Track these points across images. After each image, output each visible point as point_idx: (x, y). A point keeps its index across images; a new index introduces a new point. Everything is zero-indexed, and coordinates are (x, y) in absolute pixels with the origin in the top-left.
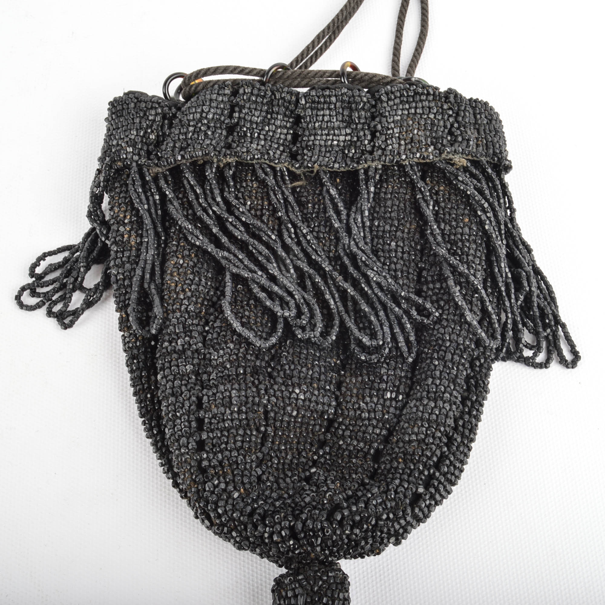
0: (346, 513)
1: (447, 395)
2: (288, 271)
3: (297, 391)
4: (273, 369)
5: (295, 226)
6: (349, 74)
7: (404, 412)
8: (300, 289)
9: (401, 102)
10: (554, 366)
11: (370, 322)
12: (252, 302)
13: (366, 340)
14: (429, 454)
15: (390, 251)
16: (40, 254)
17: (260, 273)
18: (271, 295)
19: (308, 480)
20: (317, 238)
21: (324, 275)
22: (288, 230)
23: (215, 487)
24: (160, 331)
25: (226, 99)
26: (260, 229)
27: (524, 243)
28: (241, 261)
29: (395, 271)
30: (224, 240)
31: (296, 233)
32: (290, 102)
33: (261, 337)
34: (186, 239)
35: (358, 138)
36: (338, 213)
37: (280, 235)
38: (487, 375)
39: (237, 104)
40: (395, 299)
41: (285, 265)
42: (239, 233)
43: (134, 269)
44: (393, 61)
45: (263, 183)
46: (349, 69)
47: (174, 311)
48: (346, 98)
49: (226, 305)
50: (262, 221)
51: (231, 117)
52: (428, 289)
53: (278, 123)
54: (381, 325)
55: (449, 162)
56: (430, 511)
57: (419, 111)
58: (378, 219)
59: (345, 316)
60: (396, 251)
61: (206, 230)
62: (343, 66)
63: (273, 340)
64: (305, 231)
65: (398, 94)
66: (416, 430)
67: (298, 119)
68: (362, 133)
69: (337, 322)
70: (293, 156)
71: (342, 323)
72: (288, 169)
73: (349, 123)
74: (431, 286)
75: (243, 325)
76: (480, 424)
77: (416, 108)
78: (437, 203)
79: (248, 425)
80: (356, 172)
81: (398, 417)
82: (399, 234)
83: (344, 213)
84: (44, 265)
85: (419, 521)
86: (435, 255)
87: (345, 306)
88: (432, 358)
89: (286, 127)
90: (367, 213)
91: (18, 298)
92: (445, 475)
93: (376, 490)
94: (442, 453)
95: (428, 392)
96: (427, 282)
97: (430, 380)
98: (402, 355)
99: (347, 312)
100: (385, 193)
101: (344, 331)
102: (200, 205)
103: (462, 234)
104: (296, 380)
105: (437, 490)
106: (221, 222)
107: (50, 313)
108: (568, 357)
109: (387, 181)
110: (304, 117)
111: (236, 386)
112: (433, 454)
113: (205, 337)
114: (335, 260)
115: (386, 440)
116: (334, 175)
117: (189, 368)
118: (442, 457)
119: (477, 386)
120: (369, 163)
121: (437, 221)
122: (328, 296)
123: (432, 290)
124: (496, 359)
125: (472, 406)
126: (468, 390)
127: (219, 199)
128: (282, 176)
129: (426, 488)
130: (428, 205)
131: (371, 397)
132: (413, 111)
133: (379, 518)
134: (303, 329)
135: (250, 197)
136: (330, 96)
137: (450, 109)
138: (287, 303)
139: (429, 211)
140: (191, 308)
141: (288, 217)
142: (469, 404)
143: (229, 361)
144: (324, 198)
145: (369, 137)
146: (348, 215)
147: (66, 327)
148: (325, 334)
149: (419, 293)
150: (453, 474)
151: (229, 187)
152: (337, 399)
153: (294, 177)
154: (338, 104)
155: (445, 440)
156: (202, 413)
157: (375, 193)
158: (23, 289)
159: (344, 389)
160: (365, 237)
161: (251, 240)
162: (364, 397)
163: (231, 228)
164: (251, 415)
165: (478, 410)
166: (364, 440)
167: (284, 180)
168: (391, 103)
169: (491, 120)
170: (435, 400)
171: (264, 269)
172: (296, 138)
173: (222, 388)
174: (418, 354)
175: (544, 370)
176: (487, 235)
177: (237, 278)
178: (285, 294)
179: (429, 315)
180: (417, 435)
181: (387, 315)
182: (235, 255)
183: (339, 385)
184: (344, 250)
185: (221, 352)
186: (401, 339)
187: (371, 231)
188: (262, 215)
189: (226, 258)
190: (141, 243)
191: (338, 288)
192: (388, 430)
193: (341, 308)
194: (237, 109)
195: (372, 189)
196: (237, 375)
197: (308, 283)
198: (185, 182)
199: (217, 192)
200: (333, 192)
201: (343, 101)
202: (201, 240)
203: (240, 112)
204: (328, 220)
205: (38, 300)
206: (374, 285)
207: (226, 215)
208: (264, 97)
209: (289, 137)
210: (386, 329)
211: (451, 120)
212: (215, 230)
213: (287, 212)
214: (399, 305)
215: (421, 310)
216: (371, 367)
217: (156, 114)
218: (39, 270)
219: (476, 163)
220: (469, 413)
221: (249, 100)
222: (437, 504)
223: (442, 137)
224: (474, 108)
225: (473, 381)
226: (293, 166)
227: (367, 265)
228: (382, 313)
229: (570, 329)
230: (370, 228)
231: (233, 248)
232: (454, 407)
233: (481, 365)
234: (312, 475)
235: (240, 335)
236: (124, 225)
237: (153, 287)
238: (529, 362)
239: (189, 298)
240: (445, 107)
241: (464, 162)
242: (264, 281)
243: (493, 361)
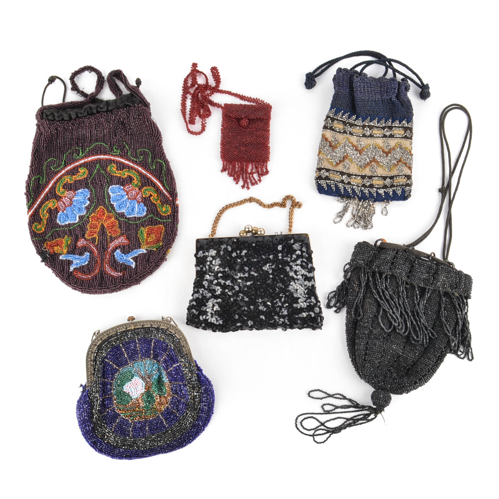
0: (397, 381)
1: (432, 359)
2: (398, 311)
3: (394, 346)
4: (388, 338)
5: (403, 298)
6: (432, 257)
7: (420, 360)
8: (401, 318)
9: (445, 272)
10: (466, 359)
11: (418, 333)
12: (387, 318)
13: (415, 338)
14: (422, 373)
15: (428, 314)
17: (391, 310)
18: (392, 317)
19: (389, 370)
20: (409, 304)
21: (408, 315)
22: (401, 299)
23: (368, 366)
24: (361, 319)
25: (394, 254)
26: (393, 297)
27: (468, 321)
28: (386, 305)
29: (428, 321)
30: (383, 298)
31: (403, 301)
32: (412, 261)
33: (387, 329)
34: (373, 294)
35: (429, 278)
36: (417, 298)
37: (398, 300)
38: (445, 357)
39: (397, 257)
40: (426, 329)
41: (398, 310)
42: (388, 297)
43: (356, 299)
45: (397, 283)
46: (433, 255)
47: (366, 315)
48: (429, 265)
49: (379, 317)
50: (394, 295)
51: (393, 260)
52: (436, 328)
53: (406, 265)
54: (421, 335)
55: (453, 294)
56: (418, 387)
57: (449, 276)
58: (428, 304)
59: (411, 329)
60: (430, 315)
61: (379, 294)
62: (431, 253)
63: (390, 330)
64: (406, 301)
65: (445, 269)
66: (421, 365)
67: (413, 266)
68: (430, 277)
69: (408, 330)
70: (408, 277)
71: (410, 331)
72: (406, 281)
73: (428, 273)
74: (437, 328)
75: (383, 325)
76: (438, 369)
77: (449, 275)
78: (446, 304)
79: (379, 352)
80: (425, 289)
81: (417, 361)
82: (433, 310)
83: (419, 299)
85: (415, 389)
86: (441, 319)
87: (412, 326)
88: (431, 348)
89: (408, 267)
90: (425, 302)
92: (425, 379)
93: (406, 378)
94: (426, 373)
95: (427, 357)
96: (436, 327)
97: (429, 354)
98: (424, 345)
99: (412, 328)
100: (432, 297)
101: (410, 333)
102: (379, 285)
103: (450, 316)
104: (394, 343)
105: (422, 383)
106: (383, 292)
108: (470, 358)
109: (434, 294)
110: (415, 267)
111: (378, 341)
112: (424, 373)
113: (372, 325)
114: (412, 312)
115: (412, 366)
116: (419, 287)
117: (367, 332)
118: (426, 375)
119: (441, 359)
120: (430, 287)
121: (444, 310)
122: (408, 322)
123: (437, 329)
125: (438, 364)
126: (438, 360)
127: (384, 285)
128: (404, 282)
129: (419, 381)
130: (443, 304)
131: (412, 353)
132: (447, 275)
133: (405, 384)
134: (399, 329)
135: (393, 286)
136: (425, 263)
137: (458, 277)
138: (396, 321)
139: (443, 306)
140: (371, 316)
141: (402, 295)
142: (437, 363)
143: (378, 333)
144: (414, 293)
145: (432, 279)
146: (420, 300)
148: (405, 332)
149: (433, 328)
150: (427, 380)
151: (388, 281)
152: (403, 351)
153: (407, 283)
154: (426, 266)
155: (428, 370)
156: (368, 346)
157: (429, 296)
159: (405, 349)
160: (422, 308)
161: (391, 300)
162: (410, 353)
163: (386, 294)
164: (380, 350)
165: (439, 366)
166: (406, 364)
167: (404, 283)
168: (442, 271)
169: (469, 282)
170: (429, 359)
171: (392, 310)
172: (410, 272)
173: (374, 340)
174: (428, 345)
175: (462, 360)
176: (457, 319)
177: (384, 310)
178: (396, 318)
179: (434, 336)
180: (421, 367)
181: (423, 333)
182: (385, 303)
183: (404, 347)
184: (416, 310)
185: (376, 331)
186: (425, 340)
187: (425, 307)
188: (395, 292)
189: (382, 303)
190: (359, 291)
191: (411, 320)
192: (414, 363)
193: (411, 327)
194: (396, 258)
195: (429, 295)
196: (379, 338)
197: (403, 317)
198: (376, 277)
199: (384, 282)
200: (418, 292)
201: (428, 266)
202: (377, 296)
203: (397, 259)
204: (413, 300)
206: (422, 323)
207: (385, 290)
208: (405, 257)
209: (409, 270)
210: (422, 336)
211: (458, 281)
212: (381, 294)
213: (402, 294)
214: (427, 331)
215: (432, 334)
216: (415, 346)
217: (372, 253)
219: (461, 296)
220: (436, 366)
221: (400, 256)
222: (420, 386)
223: (453, 286)
224: (466, 278)
225: (440, 358)
226: (408, 280)
227: (421, 317)
228: (422, 332)
229: (473, 350)
230: (425, 306)
231: (385, 301)
232: (433, 363)
233: (444, 354)
234: (391, 369)
235: (382, 327)
236: (355, 284)
237: (360, 305)
238: (458, 356)
239: (370, 313)
240: (457, 276)
241: (457, 295)
242: (391, 313)
243: (448, 353)
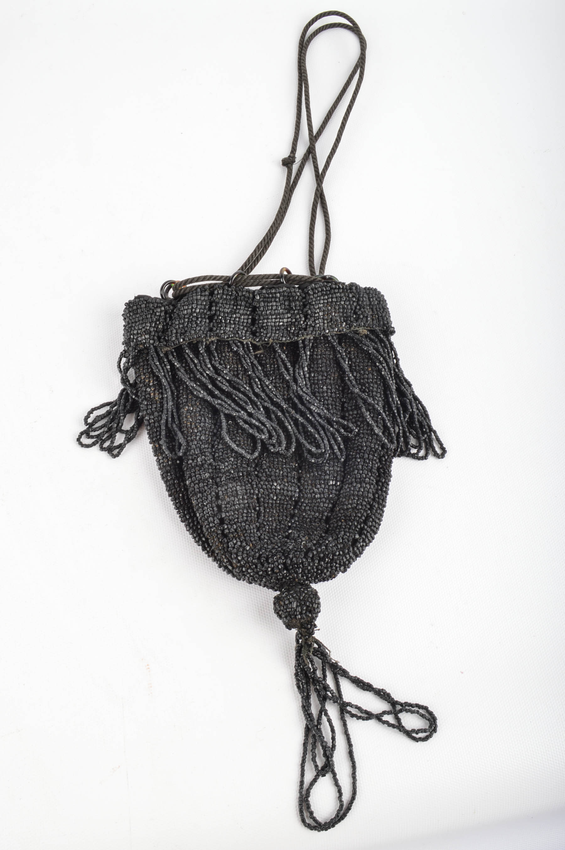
0: (315, 553)
1: (367, 479)
2: (259, 409)
3: (275, 484)
4: (258, 472)
5: (260, 380)
6: (286, 276)
7: (342, 492)
8: (269, 420)
9: (322, 295)
10: (431, 458)
11: (315, 439)
12: (240, 431)
13: (313, 449)
14: (359, 515)
15: (323, 392)
16: (89, 410)
17: (242, 412)
18: (251, 425)
19: (288, 537)
20: (275, 387)
21: (282, 410)
22: (256, 382)
23: (235, 544)
24: (185, 454)
25: (206, 298)
26: (238, 384)
27: (406, 381)
28: (229, 405)
29: (328, 405)
30: (217, 392)
31: (261, 384)
32: (249, 298)
33: (248, 453)
34: (192, 394)
35: (296, 319)
36: (287, 369)
37: (251, 387)
38: (390, 466)
39: (214, 301)
40: (330, 422)
41: (257, 406)
42: (226, 387)
43: (161, 416)
44: (310, 260)
45: (236, 353)
46: (285, 273)
47: (192, 441)
48: (286, 294)
49: (224, 433)
50: (239, 378)
51: (210, 309)
52: (349, 415)
53: (241, 312)
54: (323, 439)
55: (356, 332)
56: (363, 550)
57: (334, 300)
58: (313, 372)
59: (299, 436)
60: (327, 392)
61: (204, 386)
62: (282, 271)
63: (256, 454)
64: (267, 383)
65: (320, 290)
66: (350, 502)
67: (254, 309)
68: (298, 317)
69: (294, 440)
70: (254, 333)
71: (297, 440)
72: (251, 343)
73: (289, 309)
74: (351, 413)
75: (238, 446)
76: (388, 496)
77: (332, 298)
78: (350, 359)
79: (249, 506)
80: (297, 342)
81: (338, 495)
82: (328, 381)
83: (291, 369)
84: (93, 416)
85: (357, 556)
86: (352, 393)
87: (298, 429)
88: (356, 458)
89: (246, 314)
90: (306, 369)
91: (78, 440)
92: (370, 527)
93: (330, 539)
94: (368, 514)
95: (356, 478)
96: (348, 411)
97: (356, 471)
98: (337, 458)
99: (299, 433)
100: (317, 355)
101: (299, 445)
102: (198, 370)
103: (368, 379)
104: (273, 478)
105: (366, 536)
106: (213, 381)
107: (102, 449)
108: (439, 451)
109: (317, 347)
110: (259, 308)
111: (239, 484)
112: (362, 515)
113: (214, 456)
114: (289, 400)
115: (332, 510)
116: (282, 345)
117: (207, 475)
118: (368, 517)
119: (384, 473)
120: (305, 336)
121: (351, 371)
122: (287, 424)
123: (352, 415)
124: (394, 456)
125: (383, 485)
126: (379, 476)
127: (209, 366)
128: (248, 347)
129: (360, 535)
130: (345, 361)
131: (320, 484)
132: (330, 300)
133: (334, 555)
134: (274, 446)
135: (228, 363)
136: (275, 293)
137: (353, 297)
138: (262, 430)
139: (346, 365)
140: (203, 437)
141: (255, 374)
142: (381, 484)
143: (232, 468)
144: (277, 361)
145: (303, 319)
146: (294, 371)
147: (115, 456)
148: (288, 448)
149: (343, 418)
150: (375, 527)
151: (214, 357)
152: (299, 487)
153: (255, 348)
154: (281, 298)
155: (369, 507)
156: (220, 502)
157: (310, 355)
158: (82, 434)
159: (302, 481)
160: (306, 384)
161: (234, 391)
162: (316, 485)
163: (220, 384)
164: (250, 501)
165: (386, 488)
166: (318, 511)
167: (249, 350)
168: (315, 295)
169: (379, 301)
170: (360, 483)
171: (246, 410)
172: (254, 321)
173: (230, 485)
174: (347, 456)
175: (425, 461)
176: (383, 378)
177: (229, 417)
178: (260, 425)
179: (351, 431)
180: (351, 504)
181: (325, 433)
182: (225, 402)
183: (299, 479)
184: (294, 393)
185: (226, 464)
186: (336, 447)
187: (310, 380)
188: (238, 374)
189: (218, 404)
190: (162, 398)
191: (292, 417)
192: (332, 504)
193: (296, 431)
194: (214, 304)
195: (308, 353)
196: (239, 477)
197: (273, 416)
198: (186, 356)
199: (208, 361)
200: (283, 356)
201: (284, 296)
202: (203, 394)
203: (216, 306)
204: (281, 374)
205: (93, 440)
206: (316, 415)
207: (216, 376)
208: (231, 295)
209: (250, 321)
210: (326, 442)
211: (355, 304)
212: (210, 386)
213: (254, 371)
214: (332, 426)
215: (346, 428)
216: (318, 466)
217: (161, 311)
218: (90, 420)
219: (372, 332)
220: (381, 490)
221: (221, 298)
222: (366, 546)
223: (350, 316)
224: (368, 294)
225: (382, 470)
226: (254, 340)
227: (310, 403)
228: (322, 432)
229: (439, 434)
230: (309, 378)
231: (223, 397)
232: (372, 486)
233: (386, 460)
234: (290, 534)
235: (236, 452)
236: (150, 387)
237: (174, 426)
238: (415, 457)
239: (200, 432)
240: (351, 296)
241: (366, 332)
242: (246, 417)
243: (392, 457)
